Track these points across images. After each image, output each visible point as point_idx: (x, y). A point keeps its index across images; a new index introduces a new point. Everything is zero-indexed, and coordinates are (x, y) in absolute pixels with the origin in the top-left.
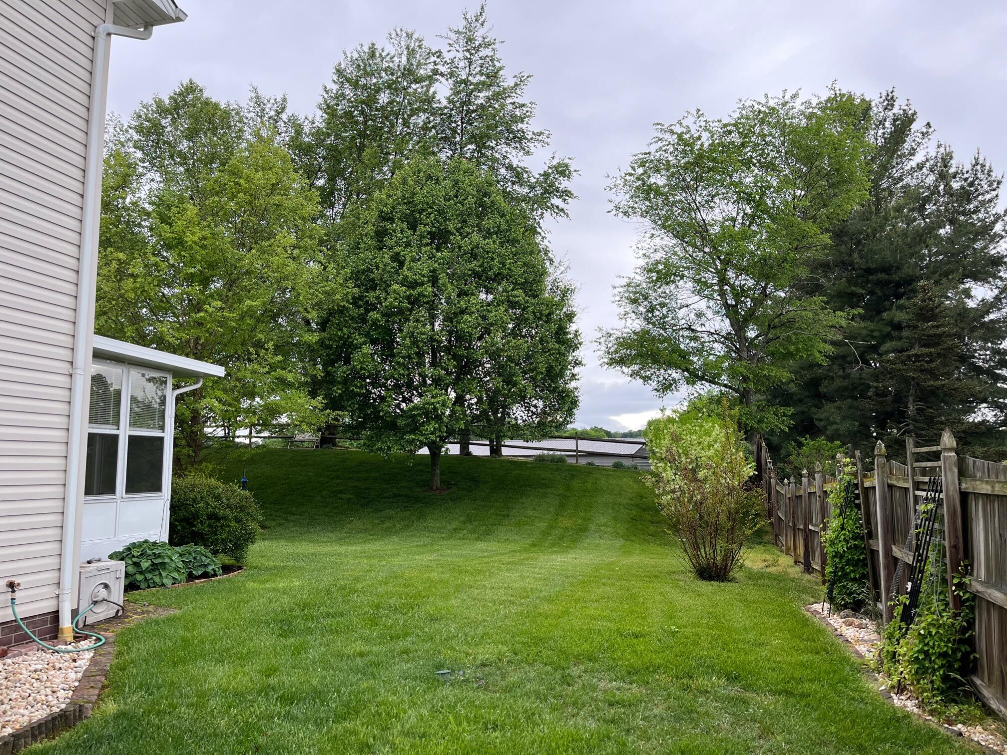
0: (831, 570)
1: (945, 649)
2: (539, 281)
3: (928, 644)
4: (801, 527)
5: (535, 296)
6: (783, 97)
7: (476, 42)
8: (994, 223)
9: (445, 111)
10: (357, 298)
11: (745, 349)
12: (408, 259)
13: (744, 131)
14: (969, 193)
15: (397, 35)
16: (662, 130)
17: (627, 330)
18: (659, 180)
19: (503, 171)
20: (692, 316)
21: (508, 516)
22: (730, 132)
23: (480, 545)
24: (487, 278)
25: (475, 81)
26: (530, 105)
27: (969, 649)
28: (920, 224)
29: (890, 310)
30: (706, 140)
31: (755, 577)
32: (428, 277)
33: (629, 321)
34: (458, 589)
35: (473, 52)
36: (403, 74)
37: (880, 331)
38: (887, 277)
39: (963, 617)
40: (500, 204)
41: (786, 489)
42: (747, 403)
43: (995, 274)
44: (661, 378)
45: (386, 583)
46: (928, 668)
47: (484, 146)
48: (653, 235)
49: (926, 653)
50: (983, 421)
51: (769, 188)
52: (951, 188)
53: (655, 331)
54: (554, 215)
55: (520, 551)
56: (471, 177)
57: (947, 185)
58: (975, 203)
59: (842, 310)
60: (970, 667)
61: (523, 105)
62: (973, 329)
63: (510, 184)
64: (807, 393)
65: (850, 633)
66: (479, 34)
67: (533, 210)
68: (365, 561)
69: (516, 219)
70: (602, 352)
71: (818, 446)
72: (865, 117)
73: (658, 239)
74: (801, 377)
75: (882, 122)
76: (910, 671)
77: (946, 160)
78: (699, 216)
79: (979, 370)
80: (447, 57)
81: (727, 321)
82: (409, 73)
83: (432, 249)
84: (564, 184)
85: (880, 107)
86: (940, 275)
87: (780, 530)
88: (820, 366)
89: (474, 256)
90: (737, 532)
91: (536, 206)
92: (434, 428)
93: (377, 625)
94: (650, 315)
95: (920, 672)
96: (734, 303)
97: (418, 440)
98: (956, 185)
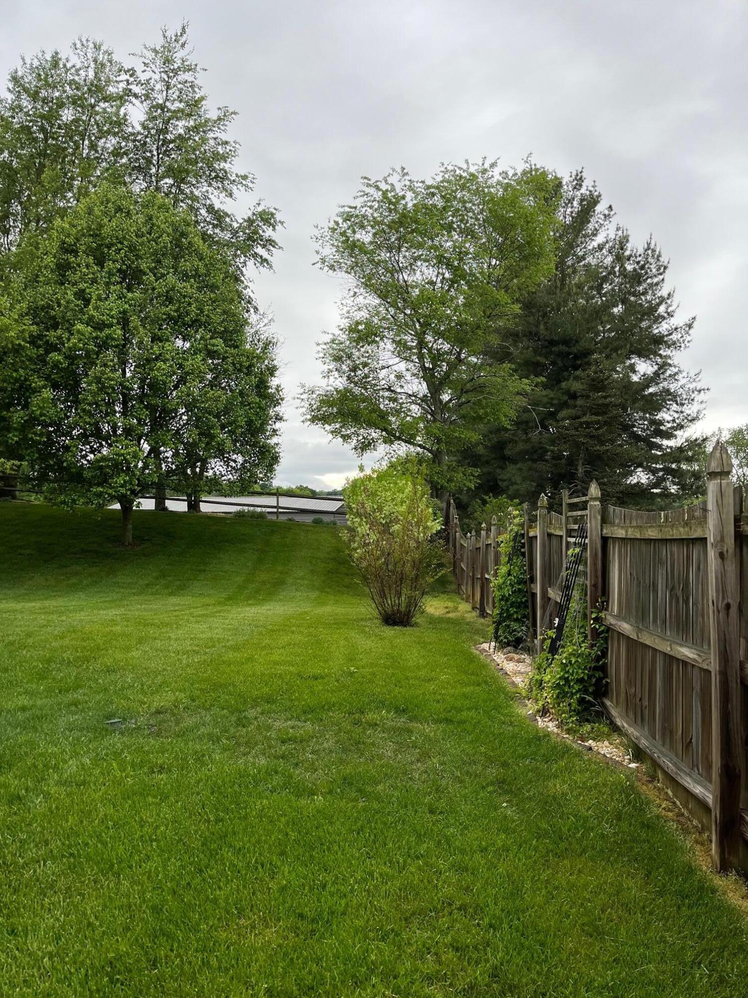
0: (498, 612)
1: (582, 675)
2: (239, 331)
3: (568, 671)
4: (479, 576)
5: (236, 347)
6: (483, 164)
7: (175, 64)
8: (659, 304)
9: (139, 137)
10: (36, 337)
11: (439, 411)
12: (94, 297)
13: (446, 194)
14: (639, 276)
15: (83, 45)
16: (369, 185)
17: (329, 388)
18: (365, 237)
19: (203, 212)
20: (392, 377)
21: (204, 571)
22: (433, 195)
23: (174, 600)
24: (184, 325)
25: (173, 108)
26: (234, 145)
27: (602, 675)
28: (597, 302)
29: (568, 380)
30: (410, 201)
31: (434, 622)
32: (117, 319)
33: (331, 378)
34: (140, 641)
35: (171, 74)
36: (89, 90)
37: (559, 400)
38: (567, 349)
39: (598, 647)
40: (198, 246)
41: (467, 542)
42: (439, 463)
43: (656, 352)
44: (361, 437)
45: (62, 638)
46: (567, 692)
47: (183, 181)
48: (355, 293)
49: (567, 680)
50: (638, 483)
51: (467, 253)
52: (625, 269)
53: (357, 390)
54: (258, 265)
55: (214, 605)
56: (167, 214)
57: (622, 266)
58: (645, 285)
59: (527, 378)
60: (601, 690)
61: (227, 143)
62: (635, 401)
63: (211, 226)
64: (493, 456)
65: (509, 667)
66: (179, 55)
67: (236, 256)
68: (43, 617)
69: (216, 264)
70: (304, 410)
71: (500, 504)
72: (556, 194)
73: (361, 297)
74: (489, 440)
75: (571, 201)
76: (552, 696)
77: (623, 242)
78: (401, 277)
79: (638, 438)
80: (143, 77)
81: (425, 385)
82: (96, 89)
83: (122, 288)
84: (268, 233)
85: (570, 186)
86: (611, 350)
87: (462, 579)
88: (507, 430)
89: (170, 300)
90: (421, 581)
91: (239, 252)
92: (125, 481)
93: (46, 678)
94: (353, 374)
95: (561, 696)
96: (431, 366)
97: (106, 493)
98: (629, 267)
